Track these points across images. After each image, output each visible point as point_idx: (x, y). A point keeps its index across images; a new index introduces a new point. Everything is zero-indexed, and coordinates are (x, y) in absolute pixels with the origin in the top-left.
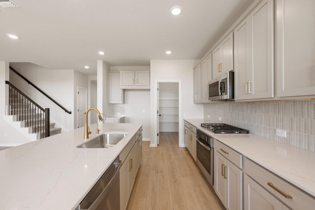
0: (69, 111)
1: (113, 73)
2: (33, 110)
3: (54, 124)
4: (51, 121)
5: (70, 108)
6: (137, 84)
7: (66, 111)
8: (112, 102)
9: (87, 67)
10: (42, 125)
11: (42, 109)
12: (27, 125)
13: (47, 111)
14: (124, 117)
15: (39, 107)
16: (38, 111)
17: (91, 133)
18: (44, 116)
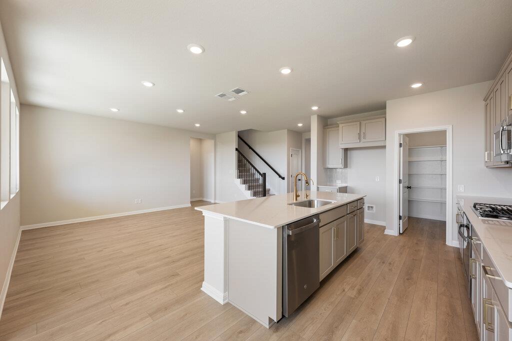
0: (283, 176)
1: (331, 128)
2: (254, 175)
3: (269, 190)
4: (267, 187)
5: (284, 173)
6: (364, 140)
7: (280, 176)
8: (330, 166)
9: (300, 125)
10: (260, 189)
11: (260, 174)
12: (249, 188)
13: (264, 175)
14: (347, 187)
15: (258, 172)
16: (257, 176)
17: (299, 196)
18: (261, 181)
